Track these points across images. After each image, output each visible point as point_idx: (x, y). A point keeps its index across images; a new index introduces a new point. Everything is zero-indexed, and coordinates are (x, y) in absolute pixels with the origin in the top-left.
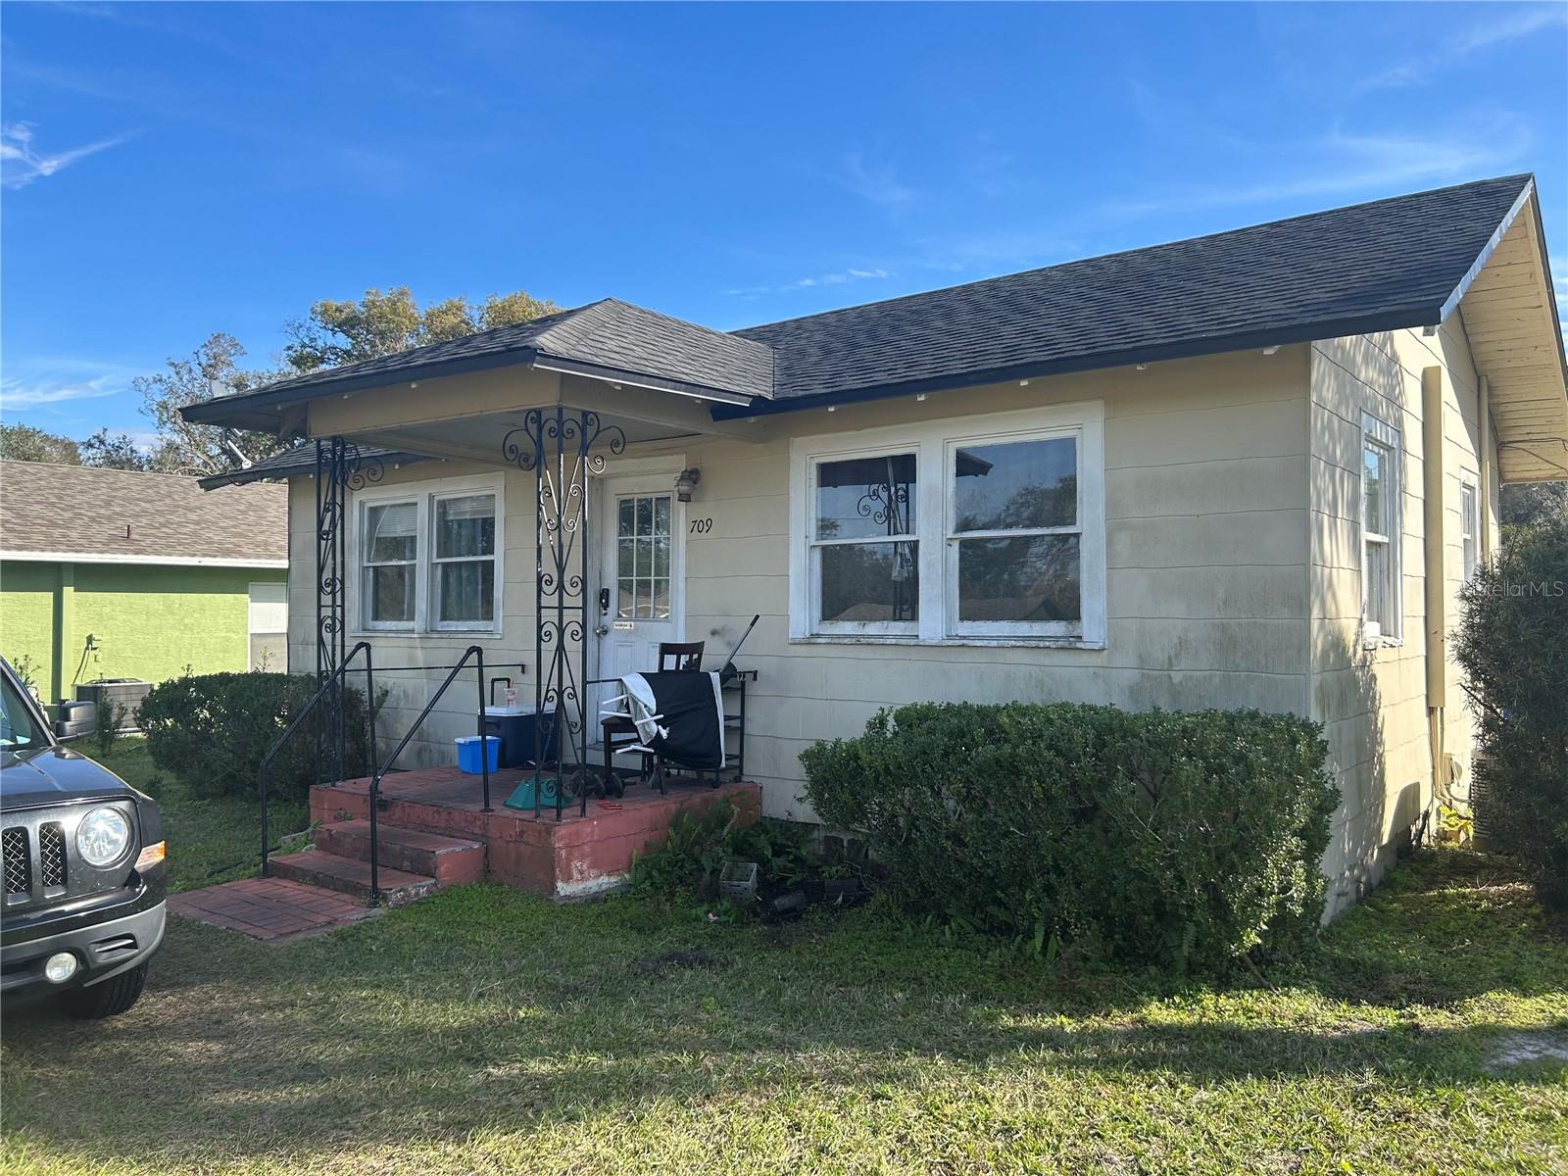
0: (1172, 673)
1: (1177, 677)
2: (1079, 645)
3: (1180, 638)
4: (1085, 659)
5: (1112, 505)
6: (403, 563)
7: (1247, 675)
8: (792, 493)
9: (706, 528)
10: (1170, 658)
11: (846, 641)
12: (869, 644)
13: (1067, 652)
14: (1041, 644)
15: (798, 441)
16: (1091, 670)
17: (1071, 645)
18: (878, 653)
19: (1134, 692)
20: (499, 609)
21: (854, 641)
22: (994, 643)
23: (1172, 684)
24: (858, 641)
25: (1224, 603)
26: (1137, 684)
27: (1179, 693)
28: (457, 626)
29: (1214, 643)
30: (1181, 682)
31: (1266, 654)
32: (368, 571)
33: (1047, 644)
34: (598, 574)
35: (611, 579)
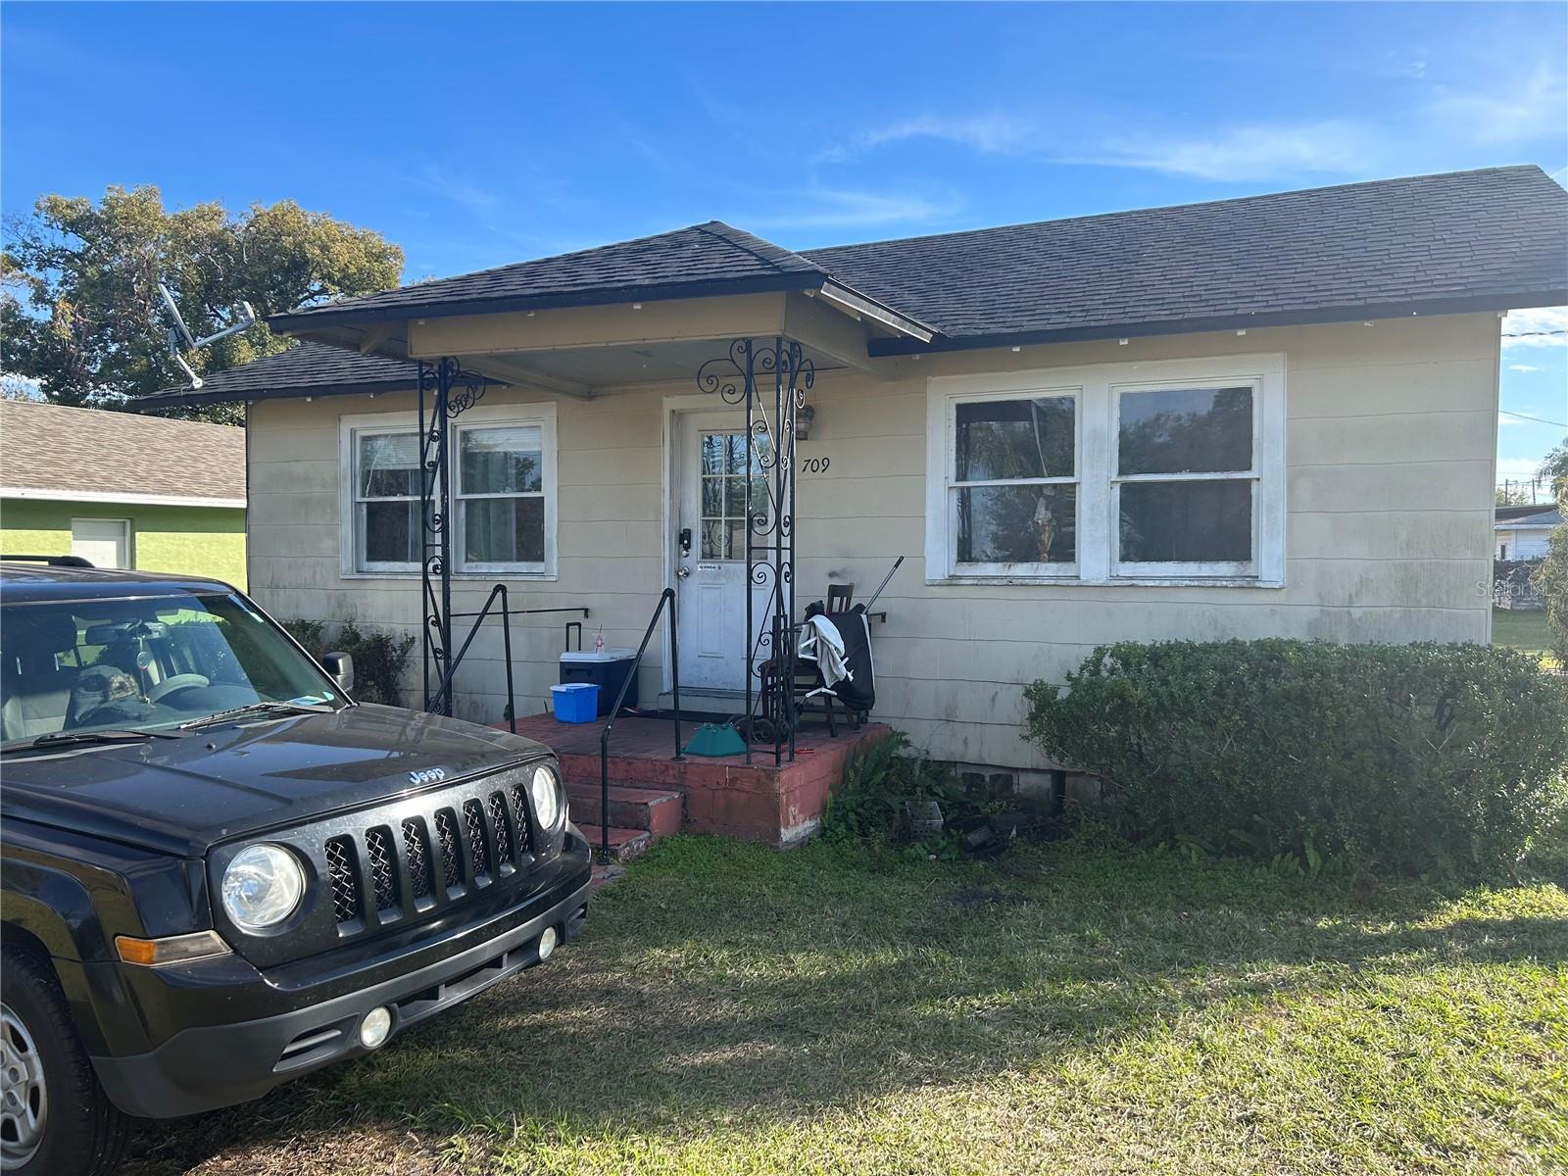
0: (1352, 610)
1: (1356, 613)
2: (1258, 584)
3: (1361, 577)
4: (1262, 597)
5: (1293, 454)
6: (409, 499)
7: (1428, 611)
8: (928, 432)
9: (822, 467)
10: (1350, 596)
11: (995, 582)
12: (1022, 585)
13: (1244, 591)
14: (1218, 584)
15: (935, 381)
16: (1268, 608)
17: (1251, 584)
18: (1033, 593)
19: (1312, 626)
20: (551, 550)
21: (1005, 582)
22: (1167, 583)
23: (1352, 619)
24: (1010, 583)
25: (1407, 545)
26: (1316, 620)
27: (1358, 627)
28: (490, 567)
29: (1396, 581)
30: (1361, 617)
31: (1447, 591)
32: (360, 508)
33: (1225, 583)
34: (679, 513)
35: (694, 519)
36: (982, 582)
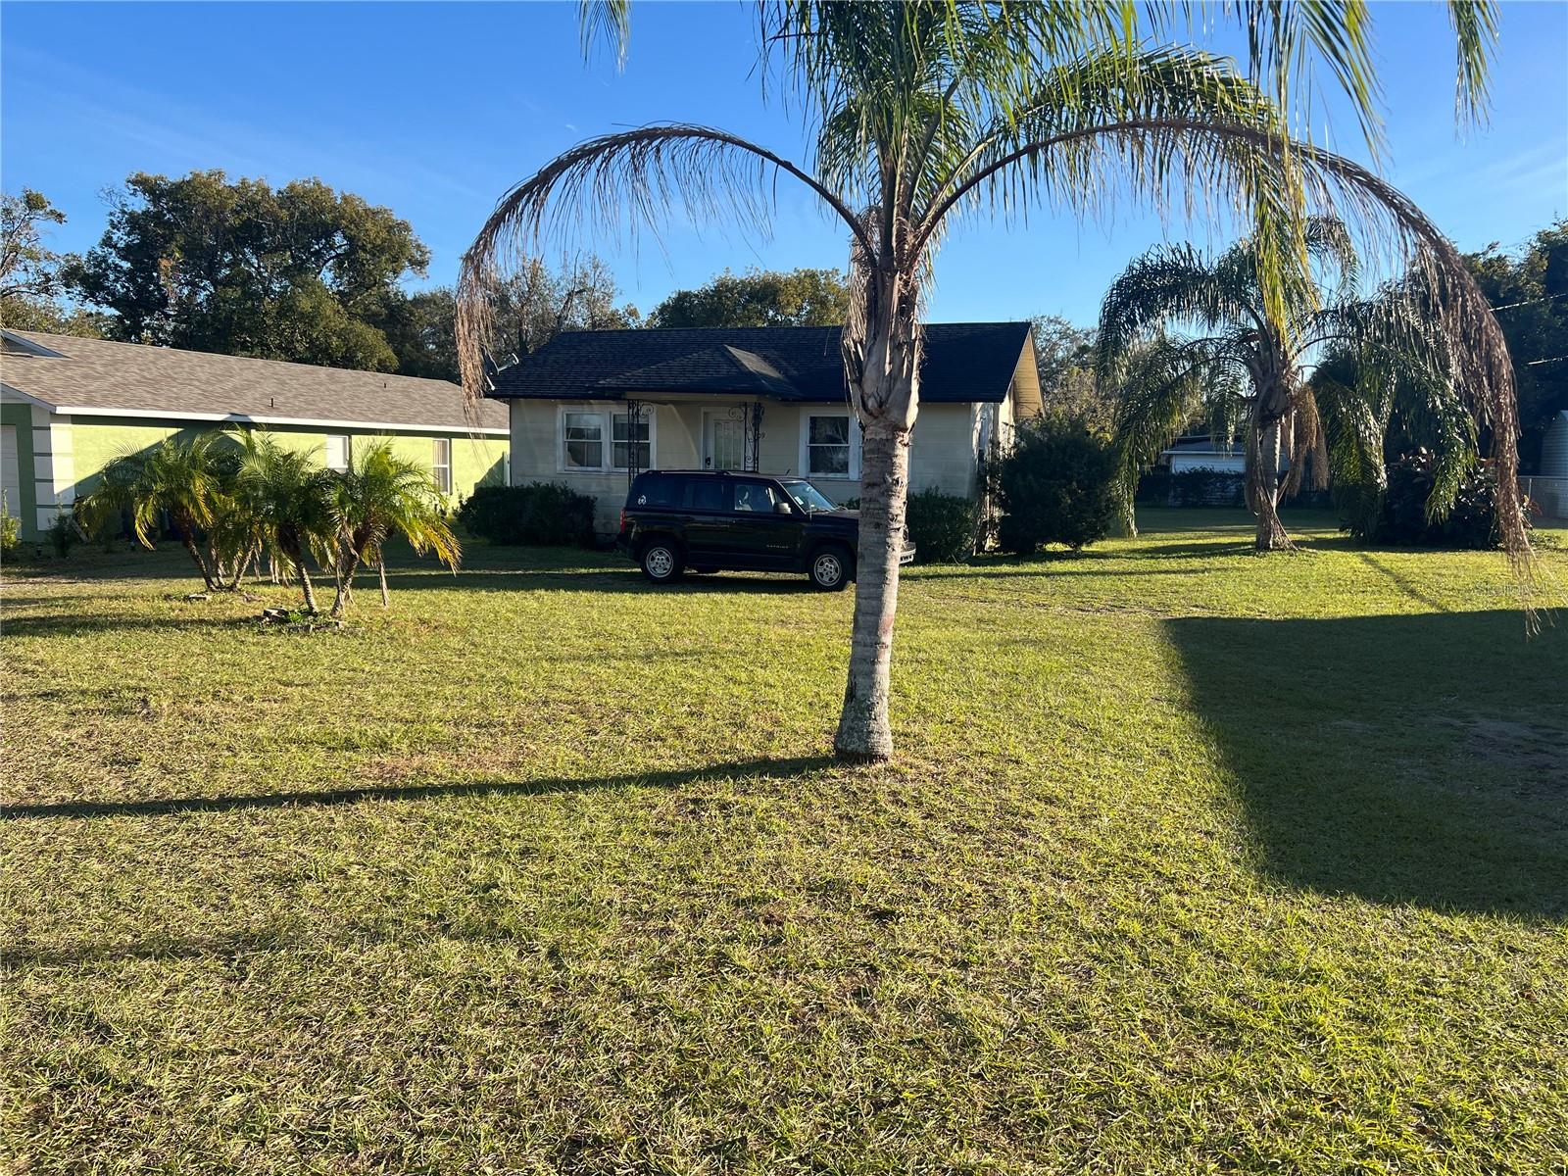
8: (800, 427)
15: (803, 408)
20: (654, 464)
28: (626, 470)
32: (566, 443)
36: (818, 479)
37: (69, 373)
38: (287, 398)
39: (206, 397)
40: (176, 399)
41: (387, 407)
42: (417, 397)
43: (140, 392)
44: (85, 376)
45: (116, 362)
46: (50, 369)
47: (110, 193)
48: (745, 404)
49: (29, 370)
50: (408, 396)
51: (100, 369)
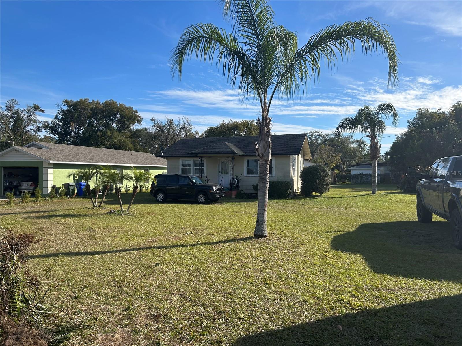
2: (272, 176)
3: (281, 175)
5: (275, 165)
6: (189, 167)
8: (244, 162)
15: (245, 159)
16: (274, 178)
18: (253, 177)
20: (205, 173)
25: (283, 173)
26: (277, 179)
31: (287, 177)
32: (182, 168)
34: (219, 170)
35: (221, 170)
36: (249, 176)
37: (52, 153)
38: (106, 158)
39: (86, 158)
40: (79, 159)
41: (132, 160)
42: (140, 157)
43: (70, 157)
44: (56, 154)
45: (63, 150)
46: (47, 152)
47: (58, 105)
48: (230, 157)
49: (42, 152)
50: (138, 157)
51: (59, 152)
